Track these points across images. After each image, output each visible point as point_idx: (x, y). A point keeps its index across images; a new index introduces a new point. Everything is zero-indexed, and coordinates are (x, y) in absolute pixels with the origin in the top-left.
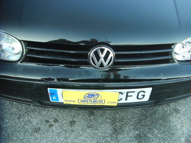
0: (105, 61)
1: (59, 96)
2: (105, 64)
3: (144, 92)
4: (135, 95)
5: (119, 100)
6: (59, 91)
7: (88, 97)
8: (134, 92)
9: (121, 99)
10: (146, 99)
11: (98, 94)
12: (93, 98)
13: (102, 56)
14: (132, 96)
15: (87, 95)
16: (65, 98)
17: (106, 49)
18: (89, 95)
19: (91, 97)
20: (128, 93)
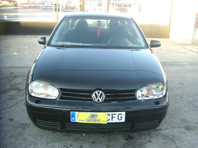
0: (100, 98)
1: (76, 117)
2: (100, 100)
3: (121, 115)
4: (116, 116)
5: (108, 120)
6: (76, 113)
7: (91, 117)
8: (116, 114)
9: (109, 119)
10: (123, 120)
11: (97, 115)
12: (94, 118)
13: (99, 95)
14: (115, 117)
15: (91, 116)
16: (79, 119)
17: (101, 92)
18: (92, 115)
19: (93, 117)
20: (112, 115)
